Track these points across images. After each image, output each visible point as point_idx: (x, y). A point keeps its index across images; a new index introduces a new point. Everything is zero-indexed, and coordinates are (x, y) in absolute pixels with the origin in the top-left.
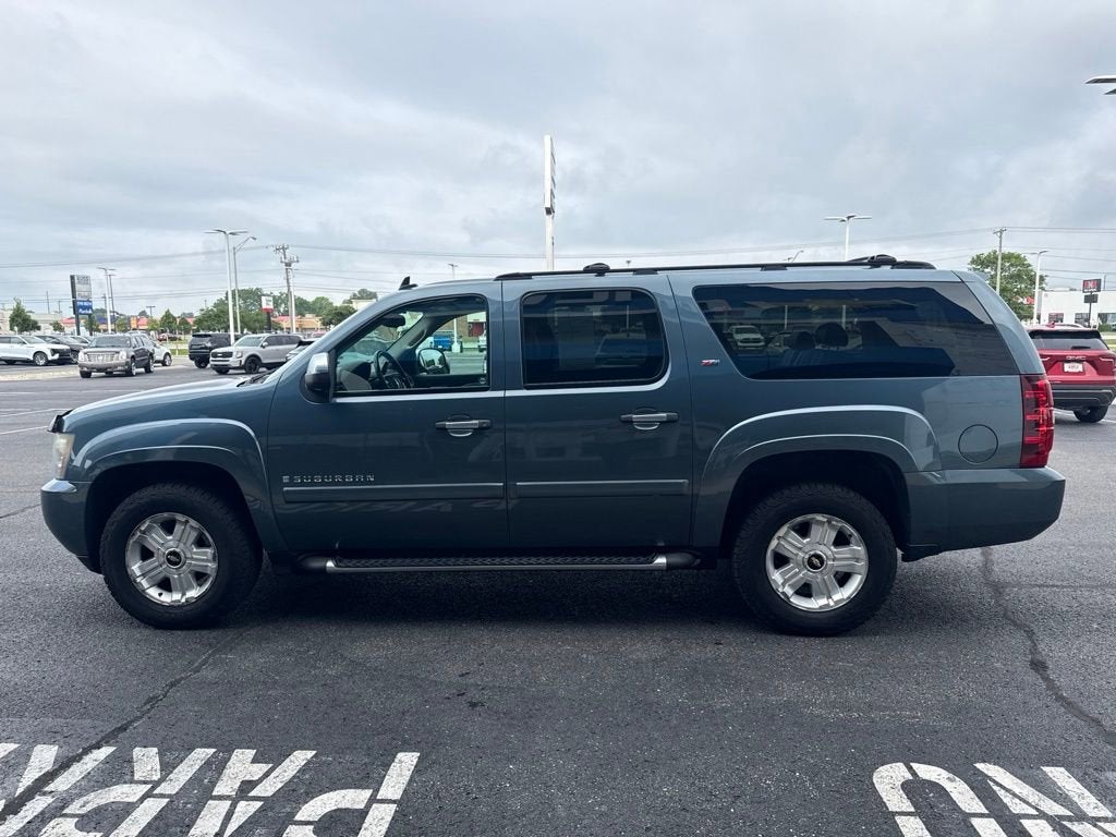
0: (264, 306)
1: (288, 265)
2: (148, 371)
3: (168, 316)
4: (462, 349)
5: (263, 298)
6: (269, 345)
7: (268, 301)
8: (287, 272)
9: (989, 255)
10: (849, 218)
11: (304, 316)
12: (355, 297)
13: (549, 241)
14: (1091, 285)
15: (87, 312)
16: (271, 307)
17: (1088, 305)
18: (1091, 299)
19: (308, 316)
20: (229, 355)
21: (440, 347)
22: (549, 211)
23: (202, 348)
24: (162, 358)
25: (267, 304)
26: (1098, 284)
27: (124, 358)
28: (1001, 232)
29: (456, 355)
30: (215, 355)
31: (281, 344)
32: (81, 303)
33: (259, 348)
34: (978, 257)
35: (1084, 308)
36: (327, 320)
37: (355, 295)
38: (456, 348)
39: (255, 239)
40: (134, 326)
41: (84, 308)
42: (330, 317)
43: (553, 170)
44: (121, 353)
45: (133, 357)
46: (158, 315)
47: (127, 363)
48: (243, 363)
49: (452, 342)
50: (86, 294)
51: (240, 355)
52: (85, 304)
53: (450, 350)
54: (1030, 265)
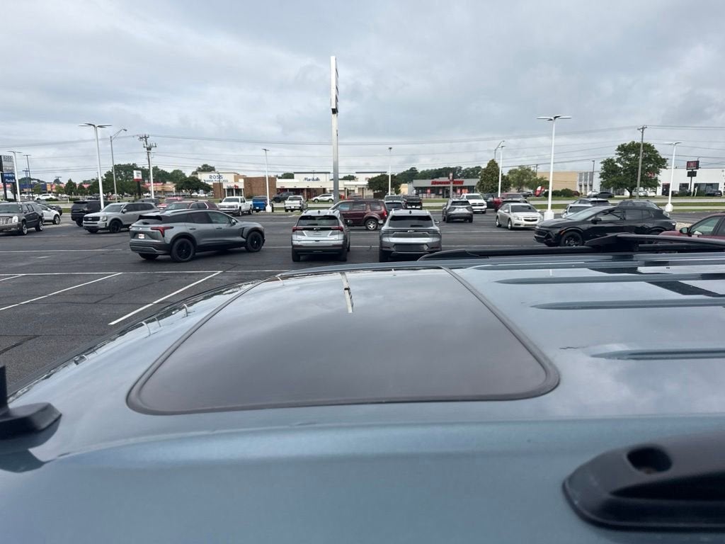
0: (135, 177)
1: (149, 149)
2: (38, 230)
3: (70, 183)
4: (273, 208)
5: (135, 172)
6: (128, 211)
7: (138, 173)
8: (148, 155)
9: (630, 145)
10: (555, 118)
11: (165, 182)
12: (199, 170)
13: (334, 133)
14: (692, 164)
15: (11, 181)
16: (140, 177)
17: (690, 178)
18: (692, 174)
19: (168, 183)
20: (97, 219)
21: (258, 208)
22: (335, 111)
23: (80, 212)
24: (52, 218)
25: (137, 175)
26: (697, 164)
27: (17, 221)
28: (643, 129)
29: (269, 214)
30: (87, 219)
31: (138, 210)
32: (7, 175)
33: (120, 214)
34: (623, 145)
35: (687, 180)
36: (179, 187)
37: (199, 168)
38: (269, 209)
39: (126, 130)
40: (49, 189)
41: (9, 178)
42: (182, 184)
43: (337, 82)
44: (14, 218)
45: (24, 220)
46: (65, 182)
47: (19, 225)
48: (108, 225)
49: (266, 205)
50: (11, 168)
51: (105, 219)
52: (10, 175)
53: (265, 209)
54: (657, 152)
